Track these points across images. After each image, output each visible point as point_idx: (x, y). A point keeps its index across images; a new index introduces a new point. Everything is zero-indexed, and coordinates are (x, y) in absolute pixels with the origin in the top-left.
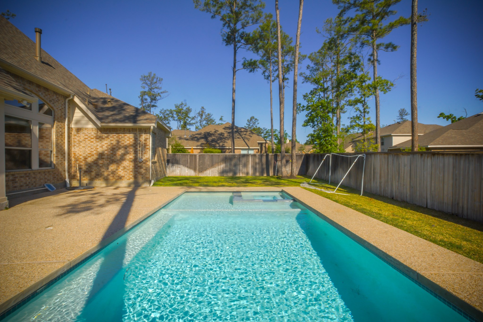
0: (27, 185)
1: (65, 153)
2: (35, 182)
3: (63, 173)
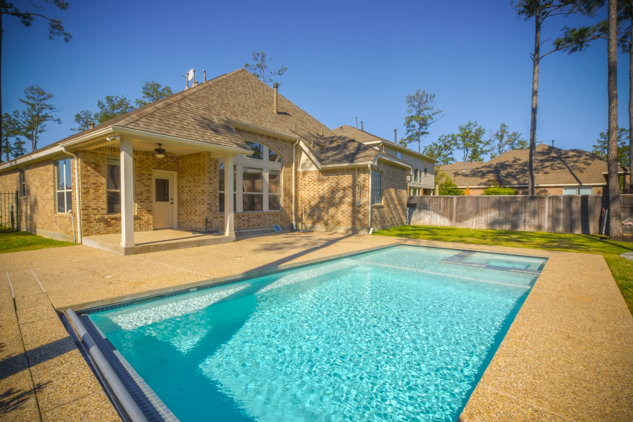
0: (258, 225)
1: (292, 197)
2: (265, 223)
3: (290, 216)
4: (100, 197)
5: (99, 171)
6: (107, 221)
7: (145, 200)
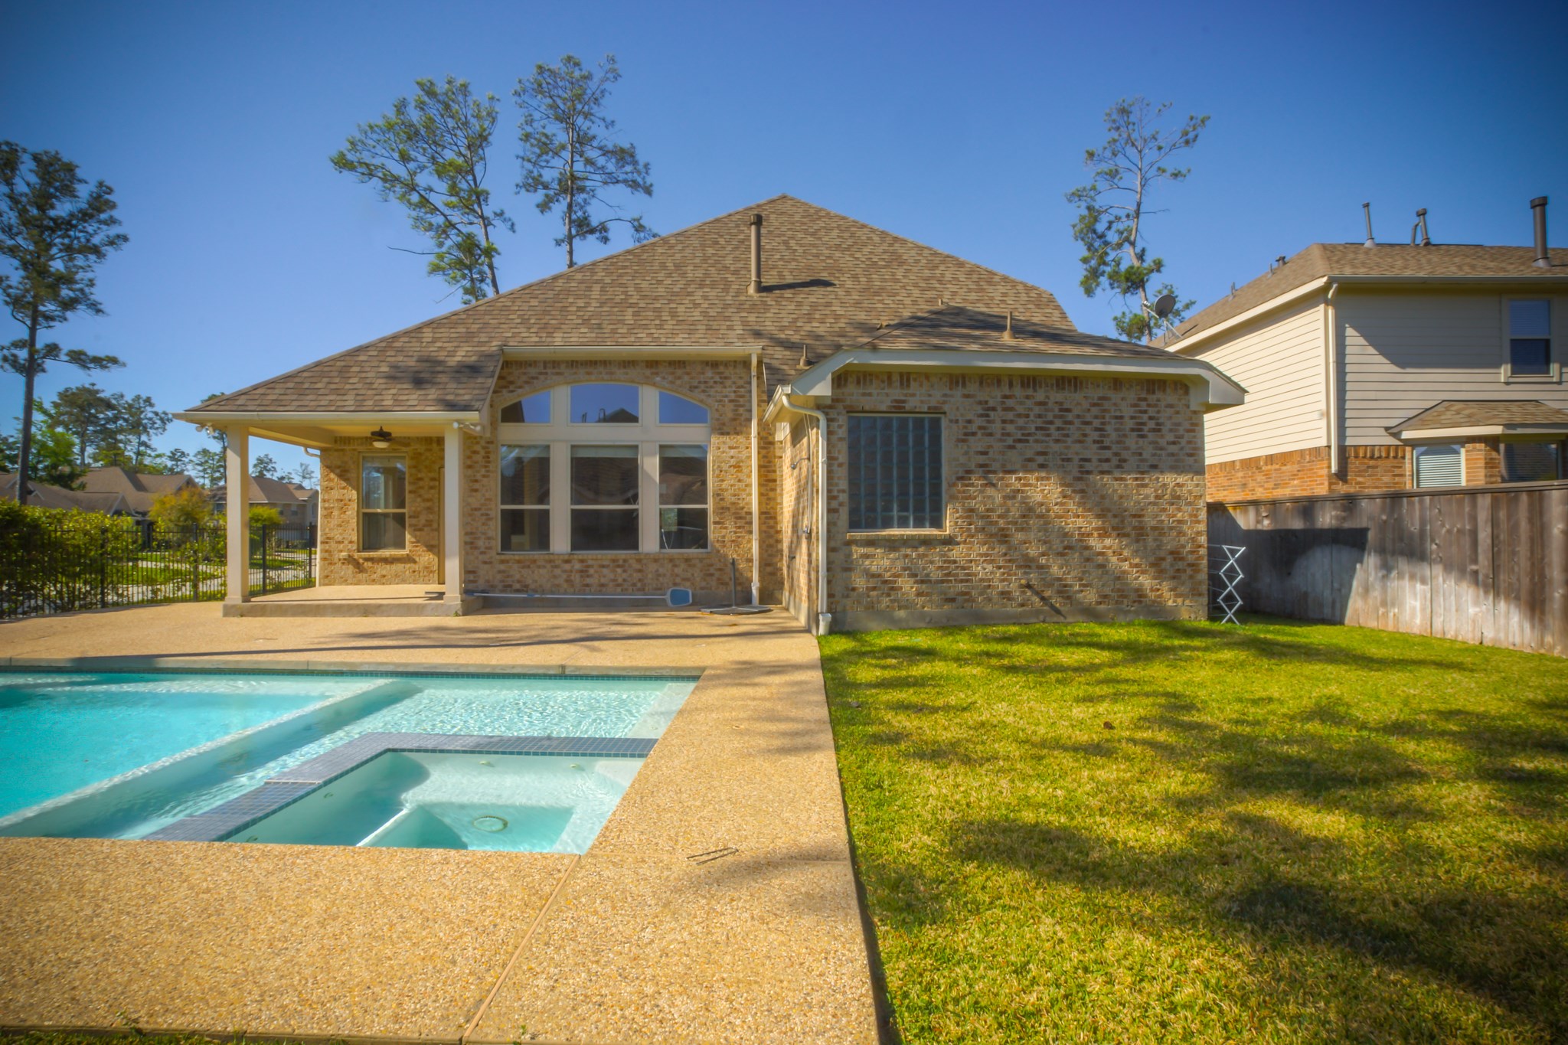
1: (749, 514)
3: (742, 566)
4: (348, 522)
5: (346, 480)
6: (358, 563)
7: (424, 526)
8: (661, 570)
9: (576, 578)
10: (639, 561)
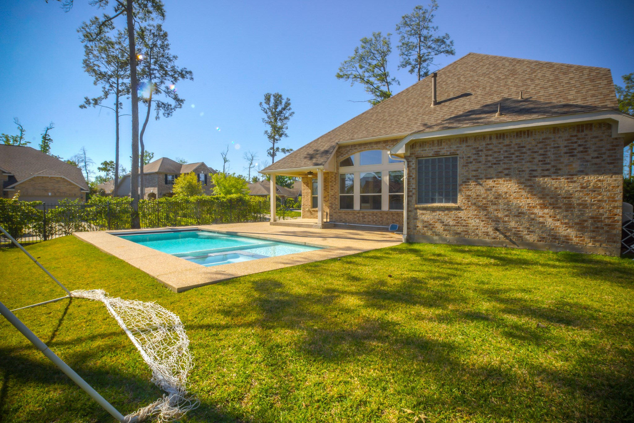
4: (309, 199)
5: (308, 187)
6: (311, 212)
8: (388, 217)
9: (361, 218)
10: (381, 213)
